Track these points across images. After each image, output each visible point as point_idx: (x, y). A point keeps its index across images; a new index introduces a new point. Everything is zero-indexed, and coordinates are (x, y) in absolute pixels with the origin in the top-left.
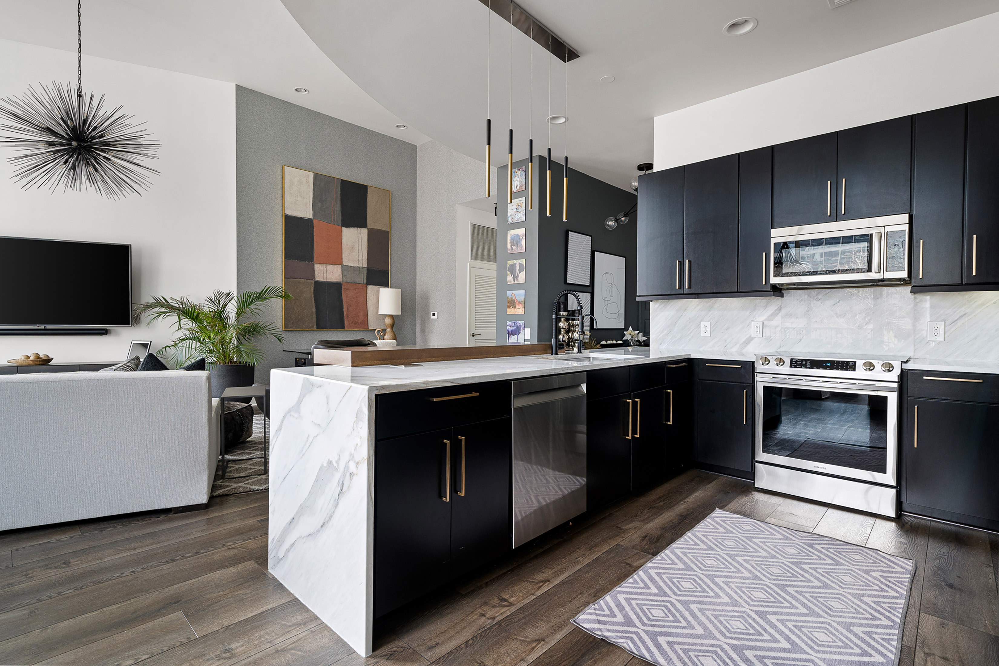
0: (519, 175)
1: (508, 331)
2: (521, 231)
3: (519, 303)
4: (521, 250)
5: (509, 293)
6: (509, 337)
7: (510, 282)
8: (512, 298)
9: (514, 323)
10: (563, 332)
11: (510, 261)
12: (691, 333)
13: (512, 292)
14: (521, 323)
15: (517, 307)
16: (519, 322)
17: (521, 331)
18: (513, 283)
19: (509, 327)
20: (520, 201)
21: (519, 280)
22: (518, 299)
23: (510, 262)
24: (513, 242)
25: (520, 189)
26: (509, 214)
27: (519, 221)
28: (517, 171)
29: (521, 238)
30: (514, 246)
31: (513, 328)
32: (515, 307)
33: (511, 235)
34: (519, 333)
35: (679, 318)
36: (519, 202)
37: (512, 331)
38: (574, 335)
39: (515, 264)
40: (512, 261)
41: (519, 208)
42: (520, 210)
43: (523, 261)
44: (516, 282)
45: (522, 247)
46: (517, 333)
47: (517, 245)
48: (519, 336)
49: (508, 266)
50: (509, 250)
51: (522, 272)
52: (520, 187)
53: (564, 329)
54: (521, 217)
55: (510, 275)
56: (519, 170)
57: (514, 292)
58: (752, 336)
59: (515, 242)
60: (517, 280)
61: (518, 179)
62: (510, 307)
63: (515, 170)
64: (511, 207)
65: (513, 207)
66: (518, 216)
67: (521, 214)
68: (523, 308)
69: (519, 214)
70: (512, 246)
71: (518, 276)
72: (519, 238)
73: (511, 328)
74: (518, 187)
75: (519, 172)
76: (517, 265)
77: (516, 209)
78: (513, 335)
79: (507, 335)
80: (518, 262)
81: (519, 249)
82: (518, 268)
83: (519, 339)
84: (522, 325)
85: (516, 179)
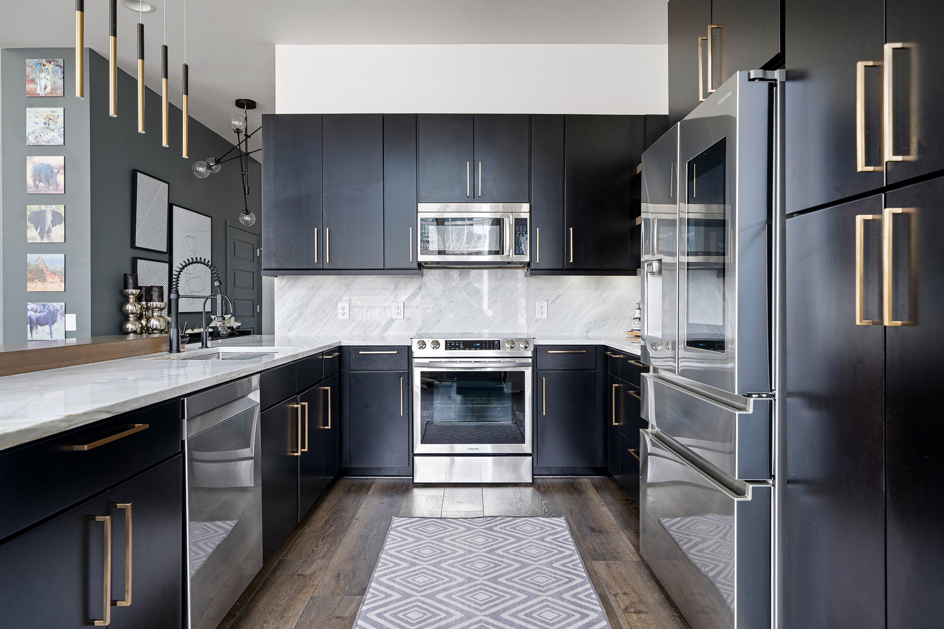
0: (50, 71)
1: (30, 318)
2: (57, 161)
3: (54, 273)
4: (57, 190)
5: (32, 258)
6: (31, 329)
7: (34, 239)
8: (37, 266)
9: (44, 306)
10: (132, 318)
11: (32, 206)
12: (326, 316)
13: (37, 256)
14: (59, 306)
15: (49, 279)
16: (54, 304)
17: (59, 319)
18: (39, 241)
19: (33, 313)
20: (53, 112)
21: (52, 237)
22: (51, 267)
23: (32, 208)
24: (39, 176)
25: (51, 92)
26: (29, 130)
27: (52, 144)
28: (45, 63)
29: (56, 171)
30: (41, 181)
31: (41, 314)
32: (45, 280)
33: (34, 163)
34: (54, 322)
35: (312, 298)
36: (50, 113)
37: (38, 319)
38: (152, 323)
39: (44, 212)
40: (37, 206)
43: (60, 209)
44: (45, 240)
45: (58, 186)
46: (50, 321)
47: (48, 181)
48: (54, 326)
49: (28, 214)
50: (31, 188)
51: (58, 226)
52: (52, 90)
53: (134, 313)
54: (54, 137)
55: (34, 229)
56: (50, 62)
58: (393, 318)
59: (42, 176)
60: (49, 237)
62: (33, 280)
63: (37, 60)
64: (34, 119)
65: (37, 120)
66: (48, 136)
67: (55, 134)
68: (61, 281)
69: (52, 133)
70: (37, 182)
71: (49, 231)
72: (52, 172)
73: (38, 315)
74: (48, 90)
75: (50, 66)
76: (47, 214)
77: (45, 124)
78: (41, 326)
79: (29, 326)
80: (49, 209)
81: (51, 188)
82: (49, 218)
83: (53, 331)
84: (59, 308)
85: (42, 75)
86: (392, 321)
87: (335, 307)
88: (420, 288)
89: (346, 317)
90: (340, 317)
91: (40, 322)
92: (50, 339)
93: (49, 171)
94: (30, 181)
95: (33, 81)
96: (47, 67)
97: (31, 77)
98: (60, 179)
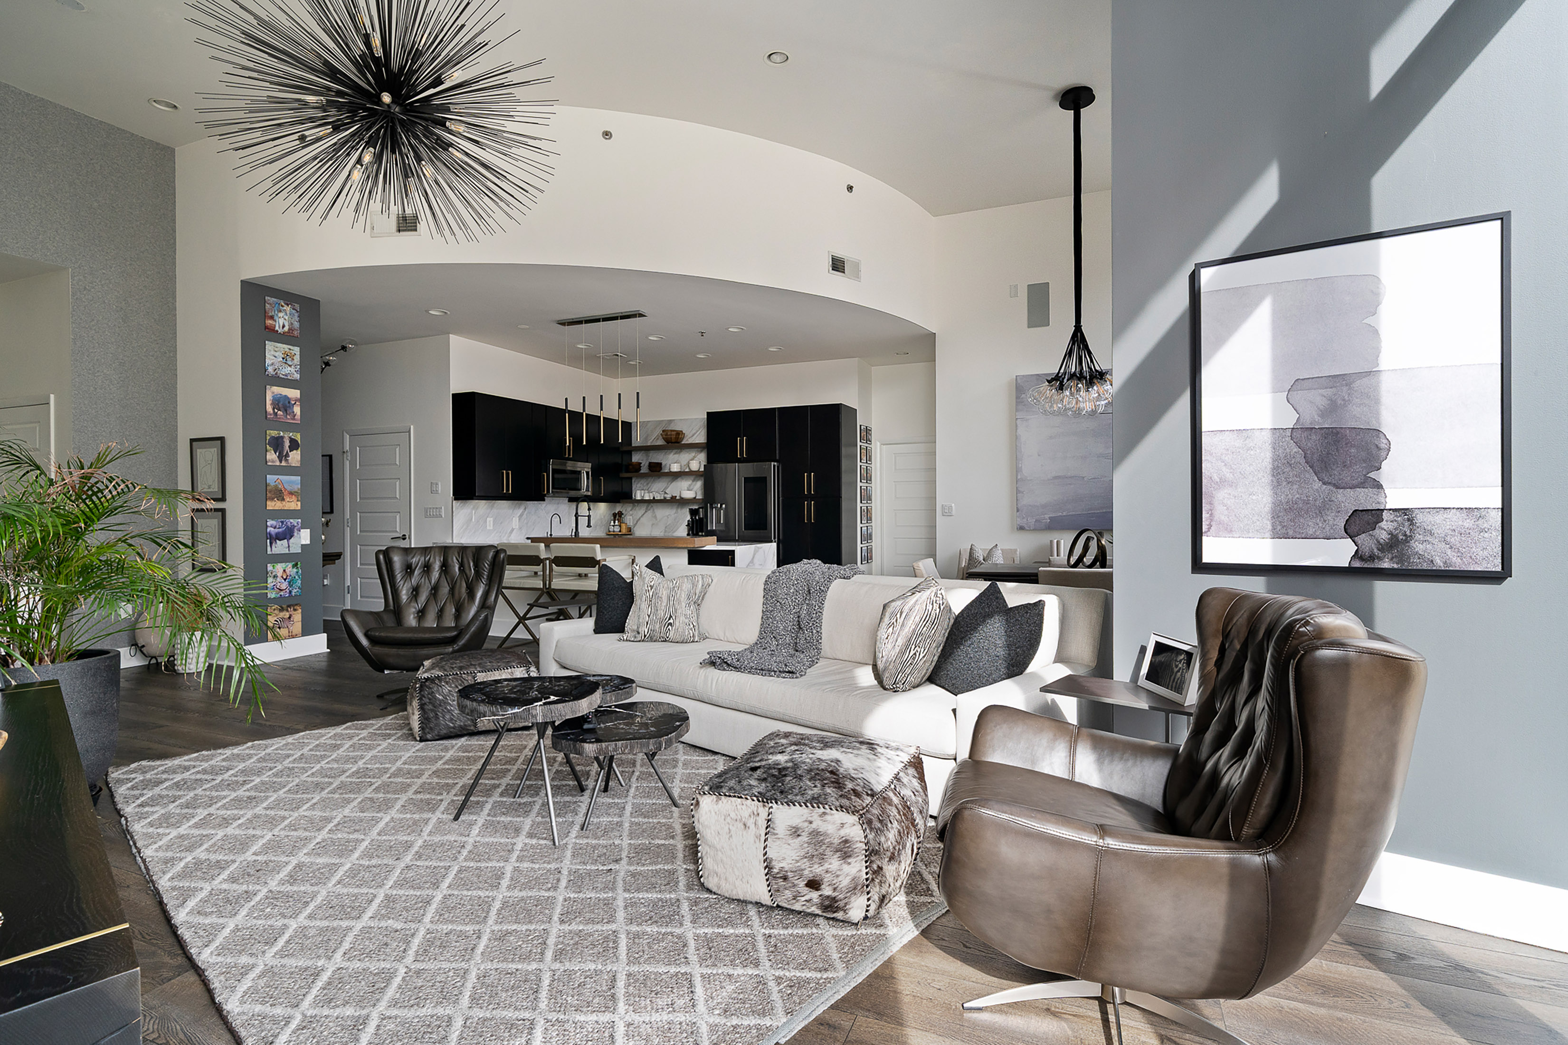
0: (288, 312)
1: (270, 533)
2: (294, 394)
3: (291, 493)
4: (294, 419)
5: (271, 479)
6: (271, 544)
7: (273, 462)
8: (276, 486)
9: (282, 522)
11: (271, 432)
13: (276, 477)
14: (296, 522)
15: (287, 499)
16: (292, 520)
17: (295, 534)
18: (278, 463)
19: (272, 529)
20: (290, 349)
21: (290, 461)
22: (289, 488)
24: (278, 405)
25: (288, 332)
26: (267, 361)
27: (289, 377)
28: (283, 304)
29: (293, 402)
30: (279, 410)
31: (280, 530)
32: (283, 500)
33: (273, 393)
34: (291, 536)
36: (287, 350)
37: (277, 534)
39: (282, 437)
40: (276, 432)
41: (289, 359)
42: (290, 363)
44: (283, 464)
45: (295, 416)
46: (288, 536)
47: (286, 411)
48: (292, 541)
49: (268, 438)
50: (271, 415)
51: (295, 451)
52: (289, 329)
54: (292, 371)
55: (273, 452)
56: (288, 305)
57: (280, 477)
59: (280, 405)
60: (287, 460)
61: (287, 318)
62: (272, 499)
63: (275, 300)
64: (273, 353)
65: (277, 354)
66: (286, 370)
67: (292, 370)
68: (298, 501)
69: (289, 368)
70: (276, 411)
71: (287, 455)
72: (289, 402)
73: (277, 530)
74: (286, 329)
75: (288, 308)
76: (285, 440)
77: (283, 358)
78: (280, 540)
79: (268, 541)
80: (287, 436)
81: (288, 417)
82: (287, 444)
83: (290, 545)
84: (296, 524)
85: (281, 315)
86: (513, 530)
87: (486, 521)
88: (525, 509)
89: (492, 528)
90: (488, 528)
91: (280, 537)
92: (288, 552)
93: (287, 402)
94: (269, 409)
95: (272, 318)
96: (285, 308)
97: (270, 314)
98: (297, 410)
